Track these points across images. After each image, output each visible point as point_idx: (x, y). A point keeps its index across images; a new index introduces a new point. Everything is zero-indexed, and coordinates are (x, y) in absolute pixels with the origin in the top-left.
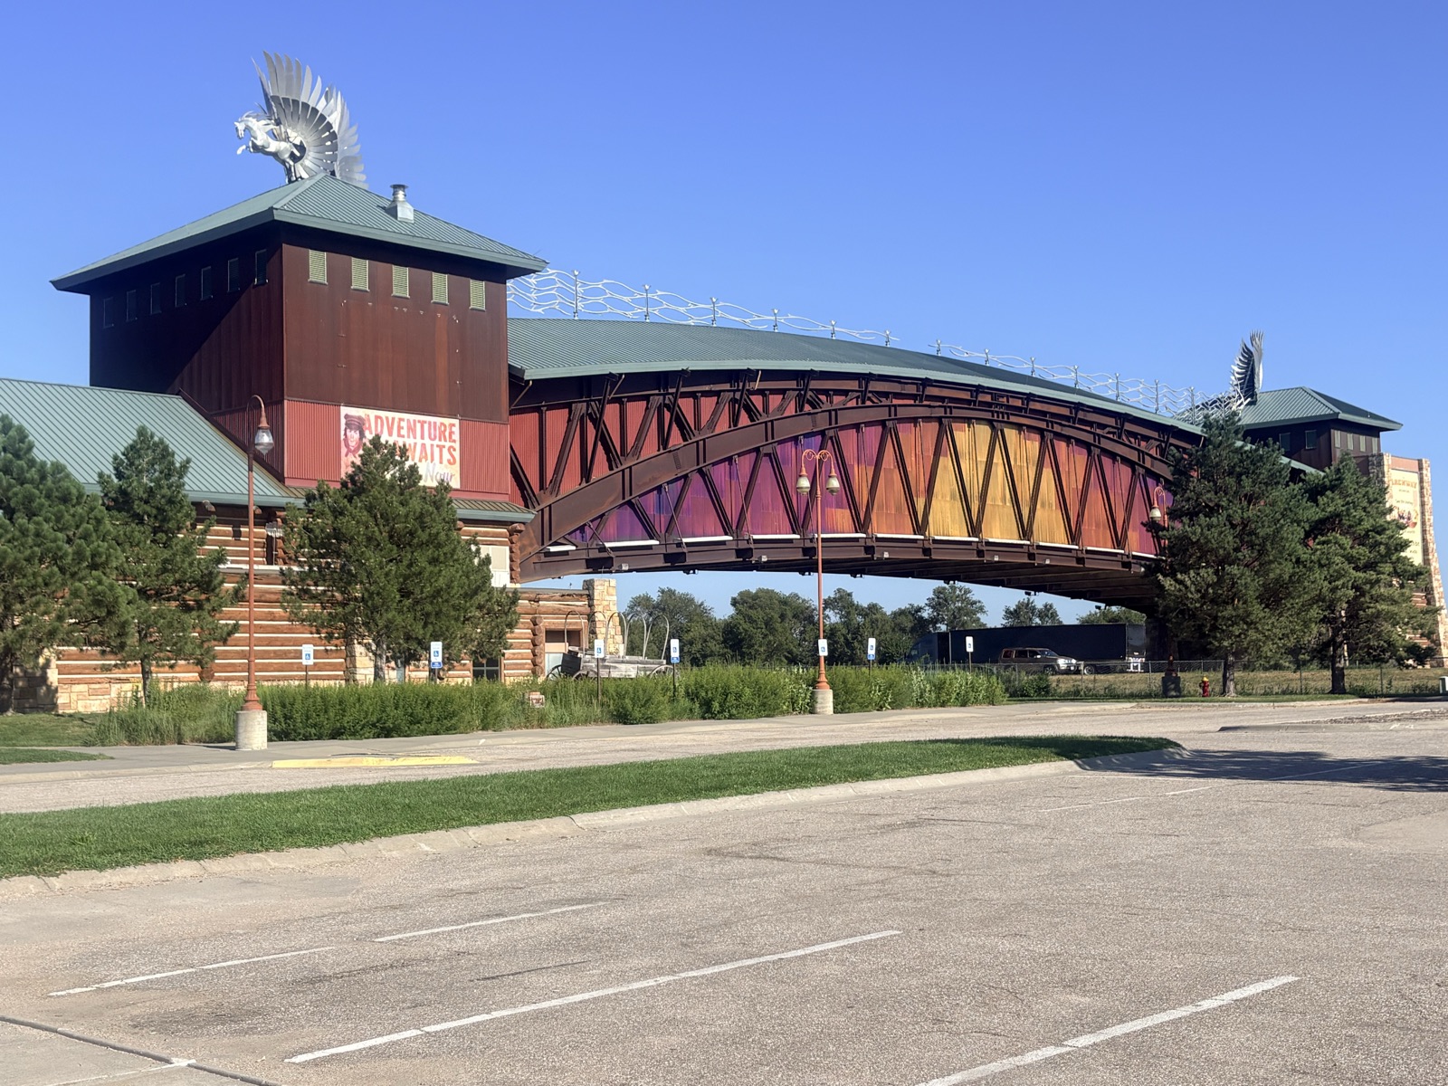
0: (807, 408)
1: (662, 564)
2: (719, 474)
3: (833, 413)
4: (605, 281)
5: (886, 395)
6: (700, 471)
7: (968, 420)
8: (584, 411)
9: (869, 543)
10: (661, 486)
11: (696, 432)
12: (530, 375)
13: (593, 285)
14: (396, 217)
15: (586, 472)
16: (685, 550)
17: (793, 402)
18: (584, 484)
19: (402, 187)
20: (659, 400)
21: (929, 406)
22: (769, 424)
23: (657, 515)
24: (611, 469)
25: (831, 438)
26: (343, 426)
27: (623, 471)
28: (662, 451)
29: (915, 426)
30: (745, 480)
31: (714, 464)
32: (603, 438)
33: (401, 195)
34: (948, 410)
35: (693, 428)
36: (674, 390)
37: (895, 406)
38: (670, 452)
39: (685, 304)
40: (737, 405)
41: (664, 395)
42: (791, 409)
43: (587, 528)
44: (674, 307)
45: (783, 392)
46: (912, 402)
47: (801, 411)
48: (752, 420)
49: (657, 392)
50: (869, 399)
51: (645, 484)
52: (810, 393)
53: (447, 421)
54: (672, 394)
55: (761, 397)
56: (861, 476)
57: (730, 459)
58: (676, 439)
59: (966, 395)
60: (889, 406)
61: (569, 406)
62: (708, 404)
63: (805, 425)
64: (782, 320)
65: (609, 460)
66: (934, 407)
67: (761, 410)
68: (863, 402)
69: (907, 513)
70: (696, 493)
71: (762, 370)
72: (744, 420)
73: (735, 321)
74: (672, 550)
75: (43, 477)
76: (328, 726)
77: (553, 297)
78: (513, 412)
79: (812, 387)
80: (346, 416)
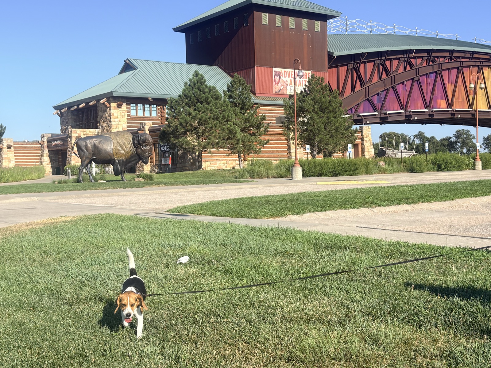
0: (431, 63)
1: (379, 121)
2: (399, 88)
3: (440, 65)
4: (357, 20)
5: (459, 57)
6: (393, 87)
7: (489, 66)
8: (352, 67)
9: (453, 112)
10: (379, 93)
11: (391, 73)
12: (336, 54)
13: (352, 21)
15: (353, 89)
16: (388, 116)
17: (426, 61)
18: (352, 93)
20: (378, 62)
21: (475, 61)
22: (417, 69)
23: (377, 104)
24: (361, 87)
25: (439, 74)
26: (274, 75)
27: (366, 88)
28: (379, 80)
29: (469, 69)
30: (408, 90)
31: (397, 84)
32: (359, 77)
34: (482, 63)
35: (390, 71)
36: (384, 58)
37: (462, 61)
38: (382, 80)
39: (385, 27)
40: (406, 63)
41: (380, 60)
42: (425, 64)
43: (353, 109)
44: (380, 28)
45: (422, 57)
46: (468, 60)
47: (428, 64)
48: (411, 68)
49: (378, 59)
50: (453, 59)
51: (373, 92)
52: (432, 58)
53: (307, 72)
54: (383, 59)
55: (414, 59)
56: (449, 88)
57: (403, 83)
58: (384, 76)
59: (488, 57)
60: (460, 62)
61: (347, 65)
62: (395, 63)
63: (430, 69)
64: (419, 31)
65: (361, 84)
66: (476, 61)
67: (414, 64)
68: (451, 60)
69: (466, 101)
70: (391, 95)
71: (415, 50)
72: (408, 68)
73: (402, 32)
74: (383, 116)
75: (210, 91)
76: (317, 173)
77: (339, 26)
78: (329, 68)
79: (432, 55)
80: (275, 71)
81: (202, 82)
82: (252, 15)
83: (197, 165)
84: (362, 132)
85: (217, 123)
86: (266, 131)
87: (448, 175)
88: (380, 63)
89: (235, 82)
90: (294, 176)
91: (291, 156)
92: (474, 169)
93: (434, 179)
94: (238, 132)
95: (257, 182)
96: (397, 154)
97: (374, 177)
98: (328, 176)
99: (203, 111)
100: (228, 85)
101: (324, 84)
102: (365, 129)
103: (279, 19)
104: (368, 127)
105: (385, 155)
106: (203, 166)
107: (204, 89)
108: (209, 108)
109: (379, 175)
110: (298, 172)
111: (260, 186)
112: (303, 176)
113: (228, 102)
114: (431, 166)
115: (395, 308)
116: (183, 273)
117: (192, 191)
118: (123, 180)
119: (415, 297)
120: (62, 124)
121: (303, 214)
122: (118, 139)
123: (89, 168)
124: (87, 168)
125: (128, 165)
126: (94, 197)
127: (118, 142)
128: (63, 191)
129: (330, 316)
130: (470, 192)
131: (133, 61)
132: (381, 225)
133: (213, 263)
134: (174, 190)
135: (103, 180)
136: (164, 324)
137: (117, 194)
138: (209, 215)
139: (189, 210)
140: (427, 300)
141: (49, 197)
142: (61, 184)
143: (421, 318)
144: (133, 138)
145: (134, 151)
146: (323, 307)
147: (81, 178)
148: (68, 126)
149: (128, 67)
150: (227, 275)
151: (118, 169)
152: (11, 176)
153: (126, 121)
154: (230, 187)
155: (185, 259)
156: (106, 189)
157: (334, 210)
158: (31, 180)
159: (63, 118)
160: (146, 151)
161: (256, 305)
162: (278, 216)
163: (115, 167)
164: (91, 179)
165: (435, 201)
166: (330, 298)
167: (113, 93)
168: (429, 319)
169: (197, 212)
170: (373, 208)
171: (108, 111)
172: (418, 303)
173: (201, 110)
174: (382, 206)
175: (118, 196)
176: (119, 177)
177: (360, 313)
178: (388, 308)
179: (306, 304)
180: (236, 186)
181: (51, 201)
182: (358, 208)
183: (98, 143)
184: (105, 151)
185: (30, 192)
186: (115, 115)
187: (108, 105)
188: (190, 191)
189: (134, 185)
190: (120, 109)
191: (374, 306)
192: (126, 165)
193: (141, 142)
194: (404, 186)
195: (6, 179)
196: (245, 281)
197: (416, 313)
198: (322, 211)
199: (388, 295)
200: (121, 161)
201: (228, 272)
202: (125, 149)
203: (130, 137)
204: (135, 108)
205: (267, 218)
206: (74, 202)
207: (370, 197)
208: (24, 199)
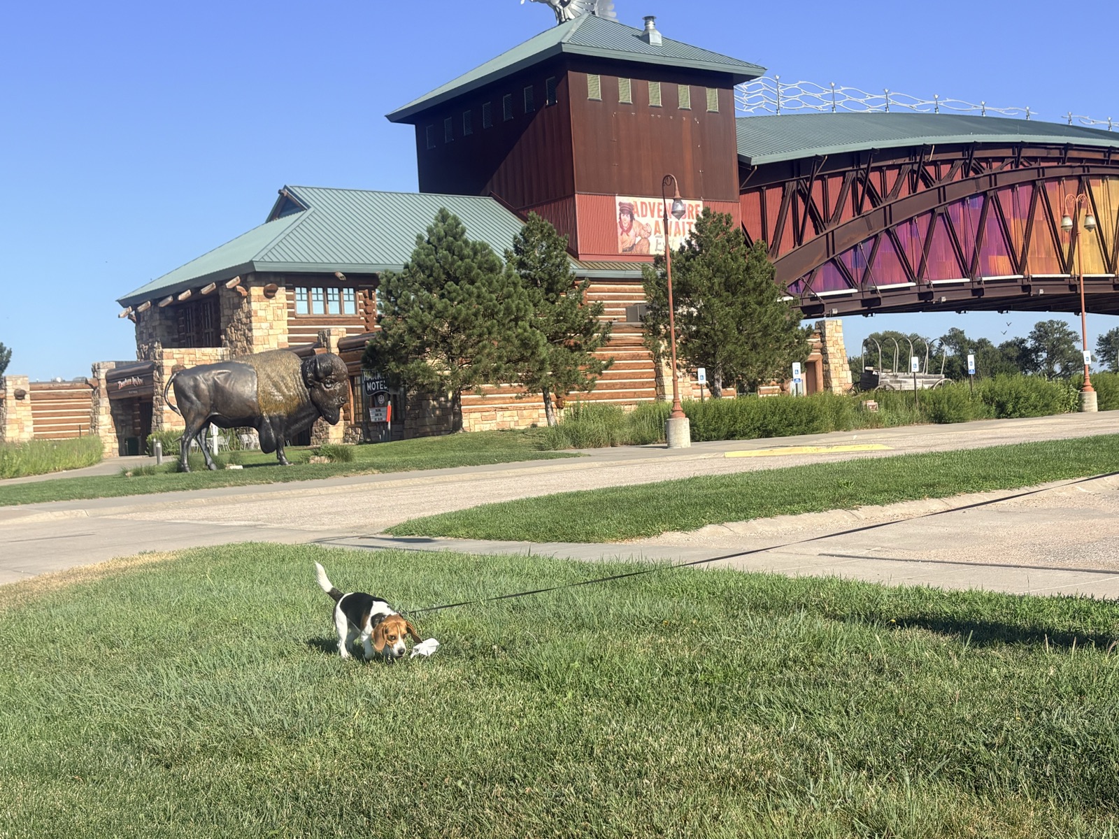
0: (972, 174)
1: (860, 308)
2: (903, 233)
3: (993, 177)
4: (800, 82)
5: (1035, 159)
6: (887, 231)
7: (1102, 177)
8: (795, 188)
9: (1026, 283)
10: (856, 246)
11: (883, 199)
12: (756, 161)
13: (791, 86)
14: (648, 42)
15: (798, 238)
16: (880, 296)
17: (960, 170)
18: (797, 247)
19: (652, 18)
20: (853, 174)
21: (1071, 167)
22: (942, 189)
23: (854, 269)
24: (817, 233)
25: (992, 197)
26: (618, 212)
27: (827, 234)
28: (857, 217)
29: (1059, 184)
30: (923, 236)
31: (898, 225)
32: (811, 211)
33: (651, 24)
34: (1086, 169)
35: (880, 195)
36: (865, 166)
37: (1043, 168)
38: (863, 216)
39: (864, 96)
40: (915, 176)
41: (857, 171)
42: (958, 177)
43: (800, 282)
44: (855, 99)
45: (951, 162)
46: (1056, 164)
47: (966, 176)
48: (927, 186)
49: (851, 168)
50: (1022, 163)
51: (844, 244)
52: (974, 161)
53: (694, 203)
54: (863, 169)
55: (933, 167)
56: (1016, 228)
57: (910, 220)
58: (867, 206)
59: (1100, 156)
60: (1038, 169)
61: (783, 185)
62: (892, 176)
63: (970, 188)
64: (941, 103)
65: (815, 226)
66: (1075, 167)
67: (934, 178)
68: (1017, 166)
69: (1055, 256)
70: (885, 249)
71: (935, 145)
72: (921, 187)
73: (904, 107)
74: (868, 296)
75: (475, 254)
76: (724, 430)
77: (760, 98)
78: (742, 192)
79: (974, 156)
80: (620, 204)
81: (457, 233)
82: (564, 79)
83: (450, 421)
84: (822, 335)
85: (493, 326)
86: (605, 340)
87: (1023, 427)
88: (858, 178)
89: (531, 231)
90: (673, 438)
91: (664, 394)
92: (1080, 410)
93: (990, 436)
94: (541, 343)
95: (589, 455)
96: (905, 382)
97: (855, 437)
98: (750, 438)
99: (460, 298)
100: (515, 238)
101: (732, 230)
102: (829, 327)
103: (625, 88)
104: (835, 323)
105: (877, 385)
106: (465, 424)
107: (462, 250)
108: (475, 291)
109: (865, 430)
110: (681, 430)
111: (597, 464)
112: (694, 438)
113: (516, 278)
114: (983, 407)
115: (919, 747)
116: (425, 680)
117: (440, 483)
118: (282, 463)
119: (963, 720)
120: (140, 338)
121: (697, 527)
122: (269, 370)
123: (203, 437)
124: (198, 437)
125: (292, 428)
126: (216, 503)
127: (269, 376)
128: (144, 493)
129: (769, 772)
130: (1075, 465)
131: (298, 191)
132: (876, 549)
133: (494, 653)
134: (400, 481)
135: (237, 464)
136: (386, 805)
137: (268, 495)
138: (482, 538)
139: (434, 528)
140: (991, 726)
141: (113, 509)
142: (140, 477)
143: (980, 769)
144: (302, 366)
145: (306, 396)
146: (753, 753)
147: (186, 462)
148: (153, 343)
149: (287, 205)
150: (528, 680)
151: (270, 438)
152: (26, 462)
153: (286, 327)
154: (527, 470)
155: (428, 647)
156: (244, 485)
157: (766, 516)
158: (70, 469)
159: (142, 324)
160: (333, 393)
161: (597, 751)
162: (639, 535)
163: (263, 433)
164: (209, 463)
165: (996, 489)
166: (768, 728)
167: (255, 264)
168: (997, 772)
169: (453, 532)
170: (857, 509)
171: (245, 305)
172: (971, 734)
173: (455, 298)
174: (877, 504)
175: (272, 499)
176: (273, 456)
177: (839, 762)
178: (903, 747)
179: (713, 744)
180: (541, 468)
181: (117, 517)
182: (821, 511)
183: (222, 379)
184: (240, 396)
185: (71, 498)
186: (261, 313)
187: (244, 293)
188: (437, 483)
189: (306, 473)
190: (271, 301)
191: (870, 745)
192: (287, 428)
193: (321, 375)
194: (923, 456)
195: (14, 469)
196: (570, 695)
197: (967, 759)
198: (739, 519)
199: (902, 717)
200: (278, 419)
201: (530, 674)
202: (285, 390)
203: (296, 364)
204: (305, 297)
205: (615, 541)
206: (170, 517)
207: (847, 483)
208: (57, 513)
